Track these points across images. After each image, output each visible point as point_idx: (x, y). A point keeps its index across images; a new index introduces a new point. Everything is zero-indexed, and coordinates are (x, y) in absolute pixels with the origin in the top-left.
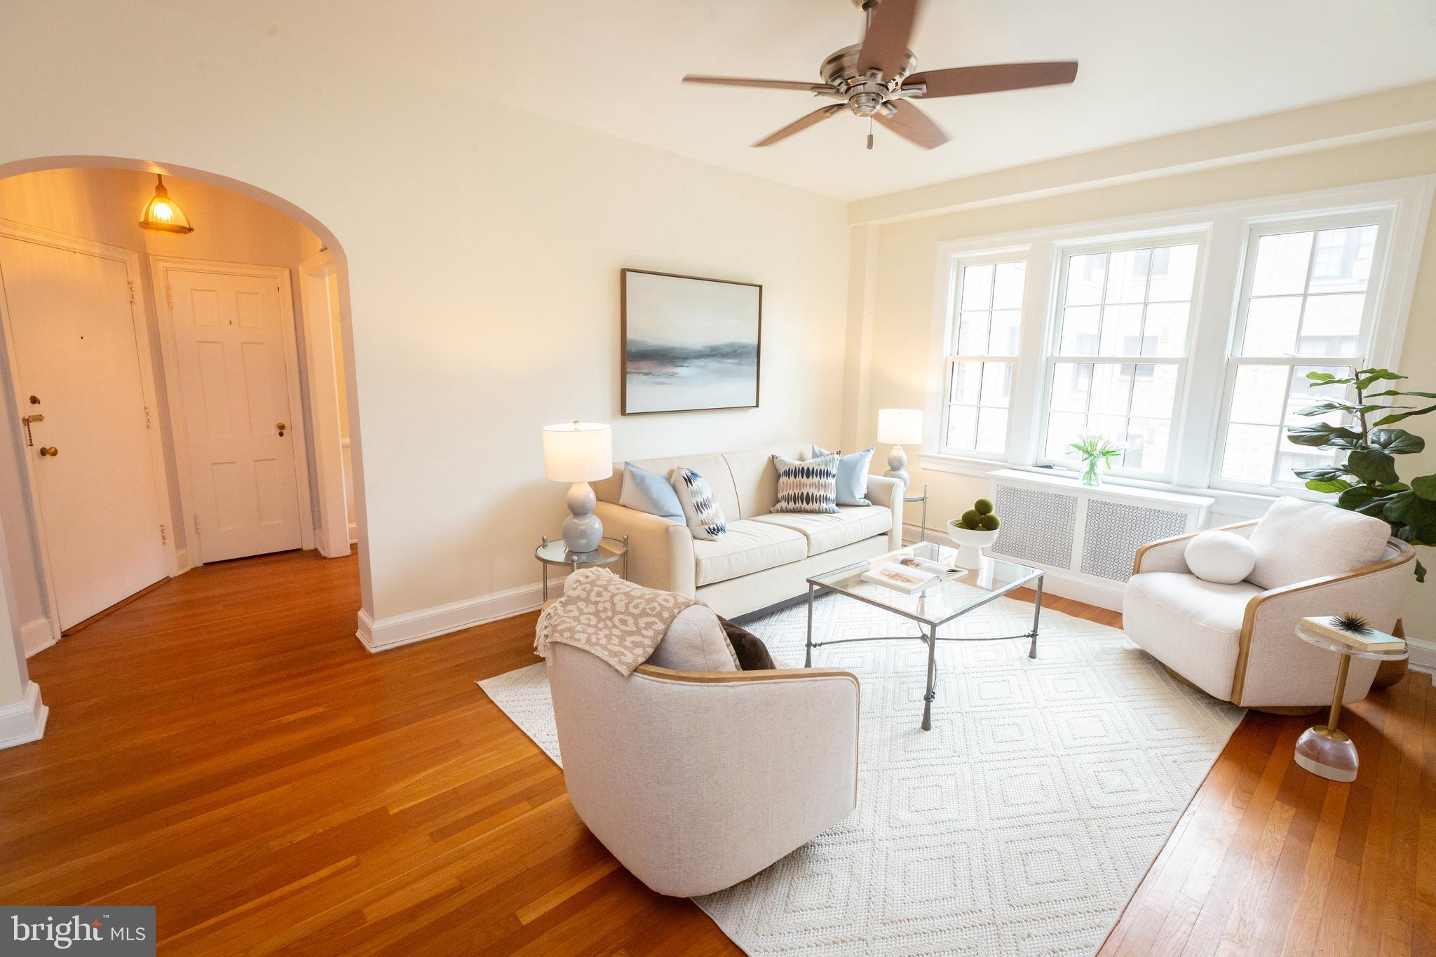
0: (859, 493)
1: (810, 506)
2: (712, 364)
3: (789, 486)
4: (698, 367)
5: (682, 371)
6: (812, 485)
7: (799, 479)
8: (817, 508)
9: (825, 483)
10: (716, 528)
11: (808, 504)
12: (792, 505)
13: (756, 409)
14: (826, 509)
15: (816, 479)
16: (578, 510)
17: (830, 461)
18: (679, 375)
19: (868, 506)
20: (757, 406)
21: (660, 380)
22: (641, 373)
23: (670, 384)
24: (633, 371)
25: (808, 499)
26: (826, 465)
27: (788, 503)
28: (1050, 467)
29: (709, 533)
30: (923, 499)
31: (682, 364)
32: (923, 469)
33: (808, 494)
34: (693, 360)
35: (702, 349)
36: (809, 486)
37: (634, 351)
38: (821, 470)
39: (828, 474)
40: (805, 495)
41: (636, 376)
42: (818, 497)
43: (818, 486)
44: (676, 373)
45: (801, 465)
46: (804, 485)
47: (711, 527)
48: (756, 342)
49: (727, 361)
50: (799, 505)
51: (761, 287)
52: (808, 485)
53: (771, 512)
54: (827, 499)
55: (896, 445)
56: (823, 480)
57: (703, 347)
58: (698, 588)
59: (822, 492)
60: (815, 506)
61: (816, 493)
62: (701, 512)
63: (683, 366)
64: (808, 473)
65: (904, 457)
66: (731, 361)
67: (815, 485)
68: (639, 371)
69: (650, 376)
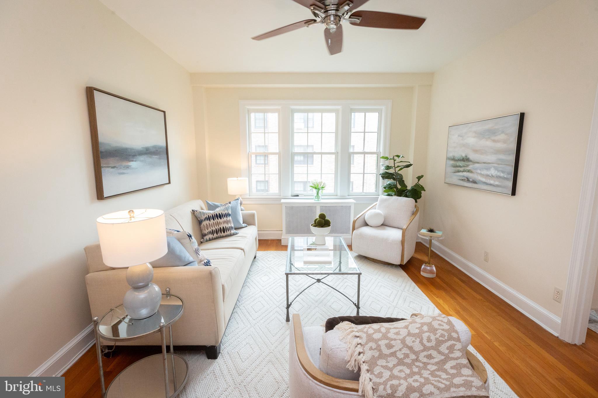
0: (241, 221)
1: (226, 233)
2: (147, 159)
3: (210, 226)
4: (142, 161)
5: (133, 164)
6: (224, 222)
7: (216, 220)
9: (229, 220)
11: (224, 233)
12: (215, 236)
14: (233, 233)
15: (225, 219)
16: (138, 285)
17: (228, 208)
18: (132, 167)
19: (246, 227)
20: (169, 183)
21: (122, 171)
22: (110, 167)
23: (127, 173)
24: (104, 166)
25: (224, 230)
26: (227, 210)
27: (213, 235)
29: (205, 265)
31: (132, 159)
33: (223, 227)
34: (138, 157)
35: (142, 149)
36: (222, 223)
37: (104, 150)
39: (229, 215)
40: (222, 228)
41: (107, 169)
44: (130, 166)
45: (214, 212)
46: (220, 223)
47: (206, 262)
48: (165, 144)
49: (154, 156)
50: (220, 234)
51: (164, 112)
53: (202, 242)
54: (232, 228)
56: (228, 218)
57: (142, 148)
59: (229, 225)
60: (228, 233)
61: (227, 226)
63: (133, 161)
66: (156, 157)
67: (226, 221)
68: (108, 166)
69: (115, 168)
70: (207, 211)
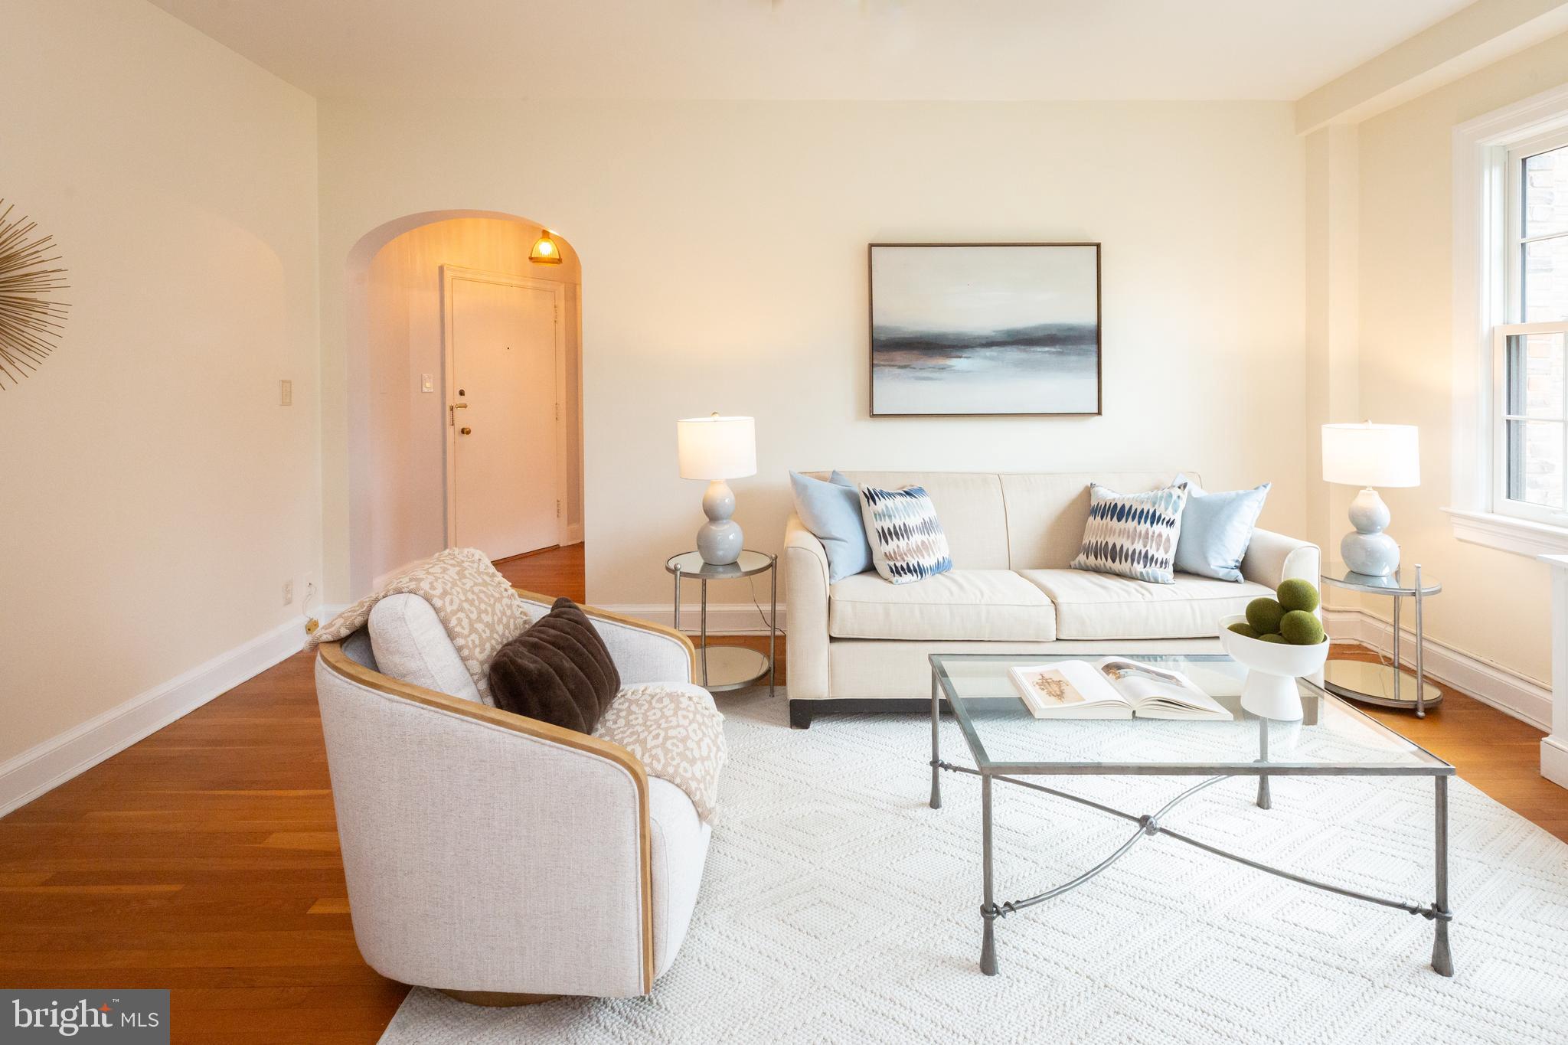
0: (1225, 556)
1: (1117, 566)
2: (1013, 354)
3: (1098, 531)
4: (986, 358)
5: (958, 363)
6: (1121, 533)
7: (1107, 521)
8: (1128, 571)
9: (1147, 533)
10: (905, 567)
11: (1114, 561)
12: (1091, 561)
13: (1097, 418)
14: (1141, 573)
15: (1131, 524)
16: (712, 515)
17: (1162, 497)
18: (953, 368)
19: (1236, 581)
20: (1099, 413)
21: (925, 374)
22: (893, 366)
23: (940, 379)
24: (882, 363)
25: (1114, 553)
26: (1154, 504)
27: (1087, 557)
29: (892, 571)
30: (1414, 594)
31: (959, 354)
32: (1461, 540)
33: (1114, 545)
34: (978, 349)
35: (993, 334)
36: (1118, 533)
37: (884, 339)
38: (1142, 511)
39: (1155, 519)
40: (1110, 546)
41: (887, 369)
42: (1130, 553)
43: (1133, 536)
44: (952, 366)
45: (1114, 499)
46: (1112, 531)
47: (898, 565)
48: (1093, 321)
49: (1039, 349)
50: (1101, 562)
51: (1098, 246)
52: (1117, 531)
53: (1070, 567)
54: (1148, 559)
55: (1364, 488)
56: (1144, 527)
57: (994, 331)
58: (832, 639)
59: (1139, 546)
60: (1124, 566)
61: (1128, 546)
62: (887, 542)
63: (960, 357)
64: (1119, 512)
65: (1383, 512)
66: (1047, 349)
67: (1129, 532)
68: (892, 363)
69: (908, 369)
70: (1108, 493)
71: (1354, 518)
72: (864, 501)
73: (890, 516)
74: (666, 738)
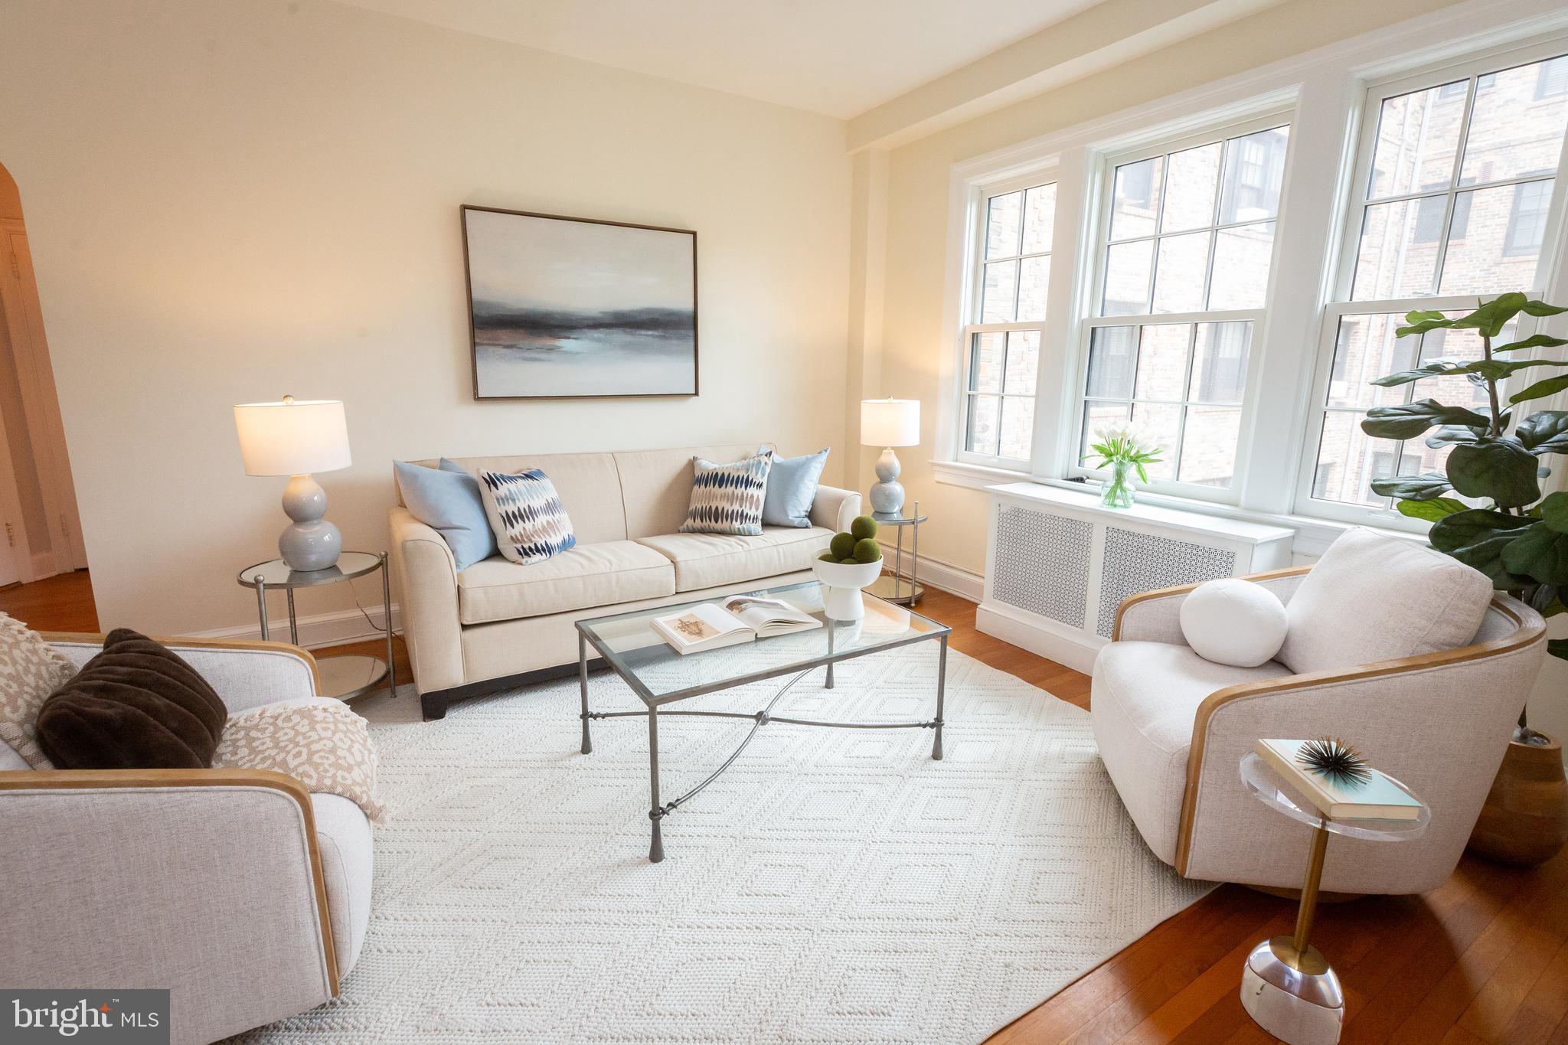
0: (797, 510)
1: (719, 526)
2: (619, 336)
3: (703, 497)
6: (723, 497)
7: (710, 488)
8: (728, 528)
9: (742, 496)
10: (533, 547)
11: (716, 522)
12: (698, 523)
13: (694, 398)
14: (739, 529)
15: (730, 489)
16: (297, 514)
17: (753, 464)
19: (807, 527)
20: (696, 394)
22: (498, 345)
23: (550, 361)
24: (485, 342)
25: (717, 515)
26: (748, 470)
27: (694, 521)
28: (1081, 480)
29: (520, 553)
30: (913, 523)
31: (566, 334)
32: (938, 482)
33: (717, 508)
34: (586, 330)
35: (600, 315)
36: (719, 498)
37: (487, 315)
38: (738, 477)
39: (748, 483)
40: (714, 509)
41: (491, 349)
42: (730, 513)
43: (731, 499)
44: (559, 347)
45: (715, 469)
46: (715, 497)
47: (526, 546)
48: (690, 309)
49: (643, 332)
50: (706, 524)
51: (694, 234)
52: (719, 497)
53: (679, 532)
54: (743, 517)
55: (886, 448)
56: (740, 490)
57: (601, 313)
58: (464, 627)
59: (736, 507)
60: (724, 525)
61: (728, 507)
62: (512, 525)
63: (569, 338)
64: (719, 480)
65: (896, 465)
66: (650, 333)
67: (728, 496)
68: (496, 343)
69: (515, 349)
70: (709, 464)
71: (879, 472)
72: (484, 487)
73: (514, 500)
74: (311, 754)
